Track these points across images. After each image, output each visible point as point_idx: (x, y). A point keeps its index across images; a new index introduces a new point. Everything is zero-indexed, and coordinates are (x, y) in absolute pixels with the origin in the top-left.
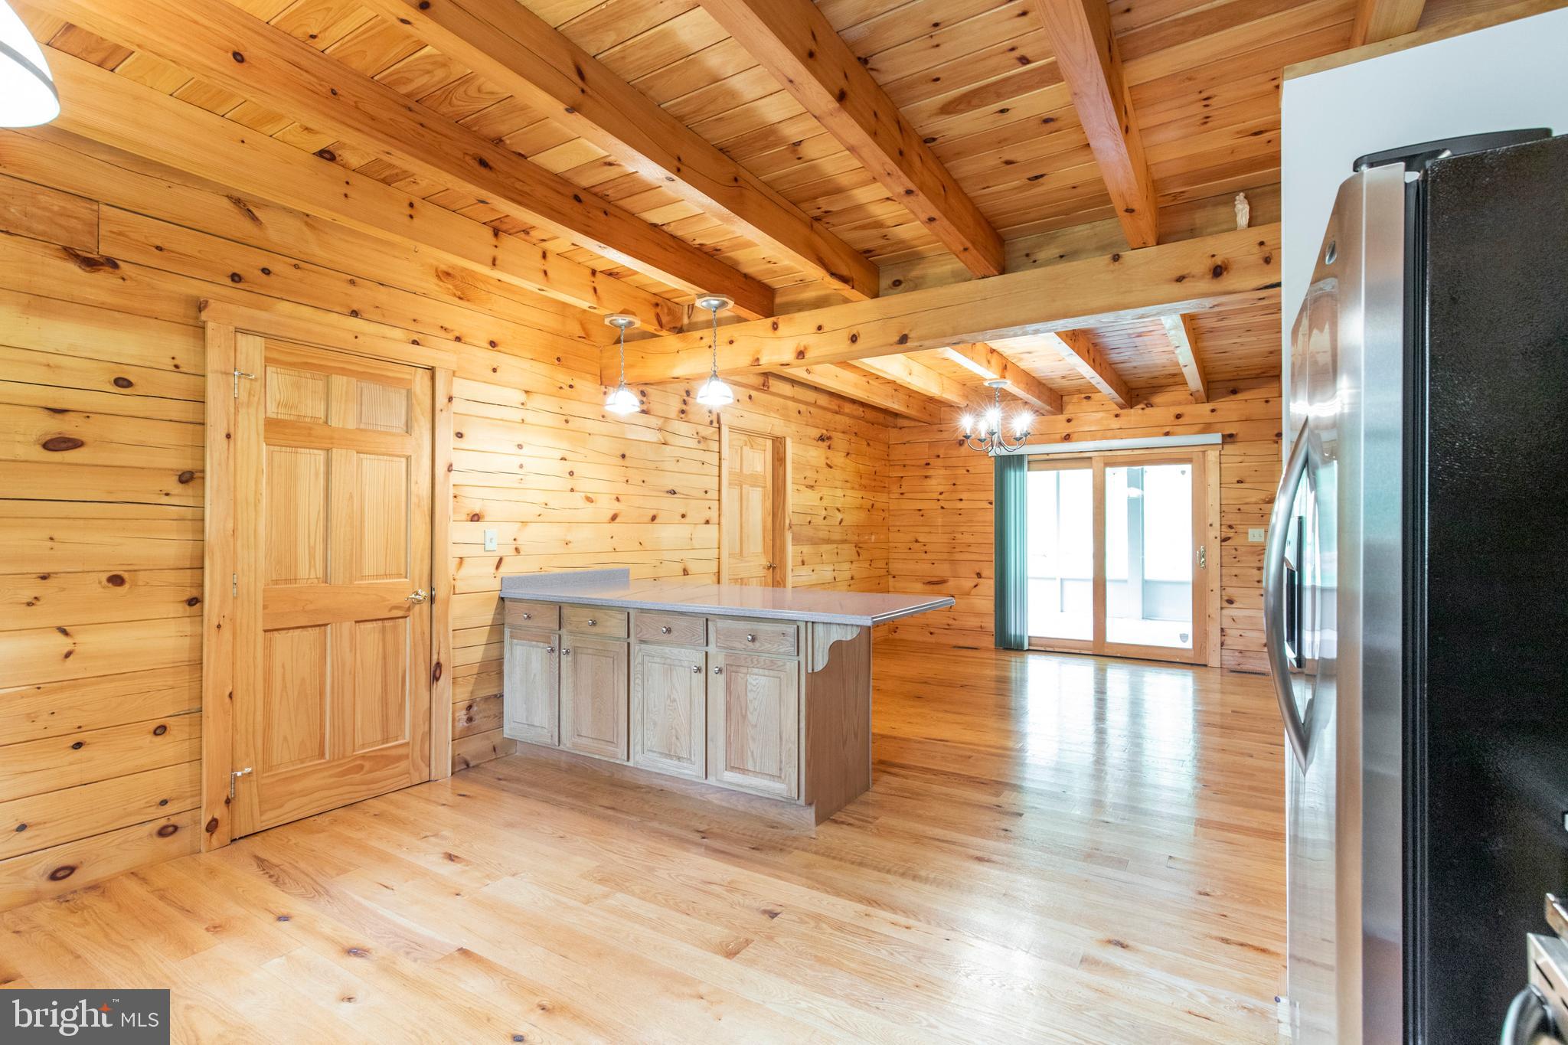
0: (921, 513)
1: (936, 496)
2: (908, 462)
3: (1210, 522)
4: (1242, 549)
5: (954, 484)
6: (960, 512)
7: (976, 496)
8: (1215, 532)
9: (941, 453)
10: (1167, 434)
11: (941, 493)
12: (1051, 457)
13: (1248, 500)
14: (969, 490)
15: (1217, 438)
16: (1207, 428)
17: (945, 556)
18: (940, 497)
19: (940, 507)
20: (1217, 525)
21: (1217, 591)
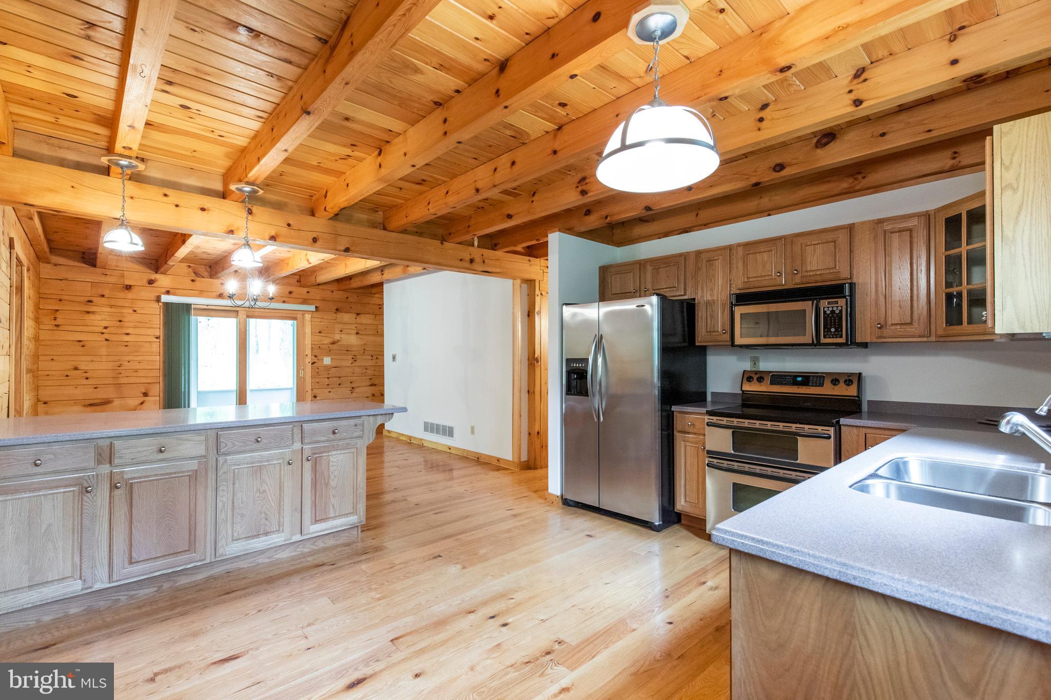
0: (81, 343)
1: (101, 329)
2: (64, 297)
3: (306, 353)
4: (321, 369)
5: (120, 321)
6: (126, 344)
7: (142, 331)
8: (309, 359)
9: (106, 293)
10: (284, 302)
11: (106, 328)
12: (209, 307)
13: (323, 342)
14: (136, 327)
15: (313, 308)
16: (305, 302)
17: (110, 381)
18: (104, 331)
19: (104, 339)
20: (310, 355)
21: (310, 392)
